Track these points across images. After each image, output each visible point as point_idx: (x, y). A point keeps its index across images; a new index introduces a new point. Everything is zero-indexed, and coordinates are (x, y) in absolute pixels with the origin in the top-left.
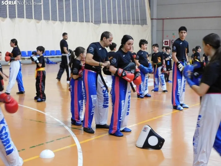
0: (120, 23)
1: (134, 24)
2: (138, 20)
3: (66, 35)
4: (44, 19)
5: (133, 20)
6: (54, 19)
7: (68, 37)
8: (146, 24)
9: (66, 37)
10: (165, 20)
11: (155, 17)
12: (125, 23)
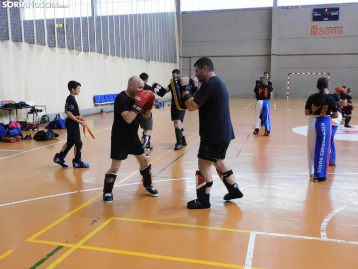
10: (192, 58)
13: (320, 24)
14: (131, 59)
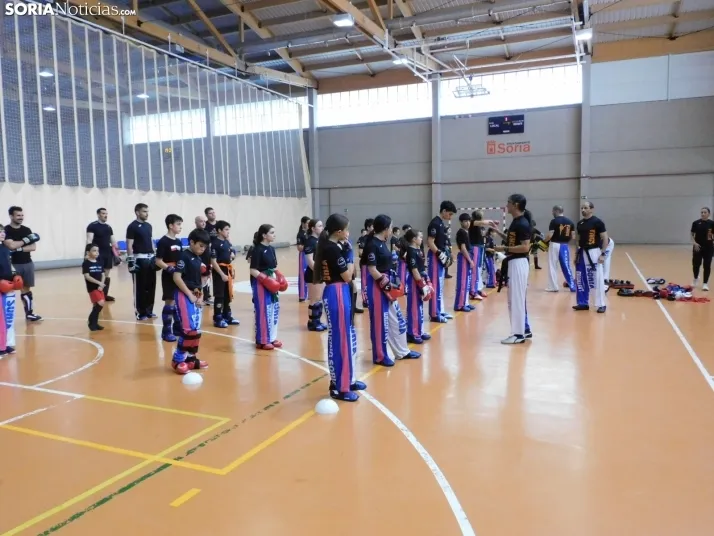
0: (268, 194)
1: (287, 196)
2: (293, 190)
3: (144, 209)
4: (154, 189)
5: (287, 190)
6: (169, 189)
7: (149, 213)
8: (305, 196)
9: (145, 214)
10: (332, 191)
11: (317, 186)
12: (275, 195)
13: (498, 138)
14: (258, 198)
